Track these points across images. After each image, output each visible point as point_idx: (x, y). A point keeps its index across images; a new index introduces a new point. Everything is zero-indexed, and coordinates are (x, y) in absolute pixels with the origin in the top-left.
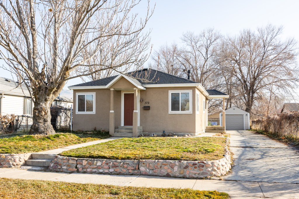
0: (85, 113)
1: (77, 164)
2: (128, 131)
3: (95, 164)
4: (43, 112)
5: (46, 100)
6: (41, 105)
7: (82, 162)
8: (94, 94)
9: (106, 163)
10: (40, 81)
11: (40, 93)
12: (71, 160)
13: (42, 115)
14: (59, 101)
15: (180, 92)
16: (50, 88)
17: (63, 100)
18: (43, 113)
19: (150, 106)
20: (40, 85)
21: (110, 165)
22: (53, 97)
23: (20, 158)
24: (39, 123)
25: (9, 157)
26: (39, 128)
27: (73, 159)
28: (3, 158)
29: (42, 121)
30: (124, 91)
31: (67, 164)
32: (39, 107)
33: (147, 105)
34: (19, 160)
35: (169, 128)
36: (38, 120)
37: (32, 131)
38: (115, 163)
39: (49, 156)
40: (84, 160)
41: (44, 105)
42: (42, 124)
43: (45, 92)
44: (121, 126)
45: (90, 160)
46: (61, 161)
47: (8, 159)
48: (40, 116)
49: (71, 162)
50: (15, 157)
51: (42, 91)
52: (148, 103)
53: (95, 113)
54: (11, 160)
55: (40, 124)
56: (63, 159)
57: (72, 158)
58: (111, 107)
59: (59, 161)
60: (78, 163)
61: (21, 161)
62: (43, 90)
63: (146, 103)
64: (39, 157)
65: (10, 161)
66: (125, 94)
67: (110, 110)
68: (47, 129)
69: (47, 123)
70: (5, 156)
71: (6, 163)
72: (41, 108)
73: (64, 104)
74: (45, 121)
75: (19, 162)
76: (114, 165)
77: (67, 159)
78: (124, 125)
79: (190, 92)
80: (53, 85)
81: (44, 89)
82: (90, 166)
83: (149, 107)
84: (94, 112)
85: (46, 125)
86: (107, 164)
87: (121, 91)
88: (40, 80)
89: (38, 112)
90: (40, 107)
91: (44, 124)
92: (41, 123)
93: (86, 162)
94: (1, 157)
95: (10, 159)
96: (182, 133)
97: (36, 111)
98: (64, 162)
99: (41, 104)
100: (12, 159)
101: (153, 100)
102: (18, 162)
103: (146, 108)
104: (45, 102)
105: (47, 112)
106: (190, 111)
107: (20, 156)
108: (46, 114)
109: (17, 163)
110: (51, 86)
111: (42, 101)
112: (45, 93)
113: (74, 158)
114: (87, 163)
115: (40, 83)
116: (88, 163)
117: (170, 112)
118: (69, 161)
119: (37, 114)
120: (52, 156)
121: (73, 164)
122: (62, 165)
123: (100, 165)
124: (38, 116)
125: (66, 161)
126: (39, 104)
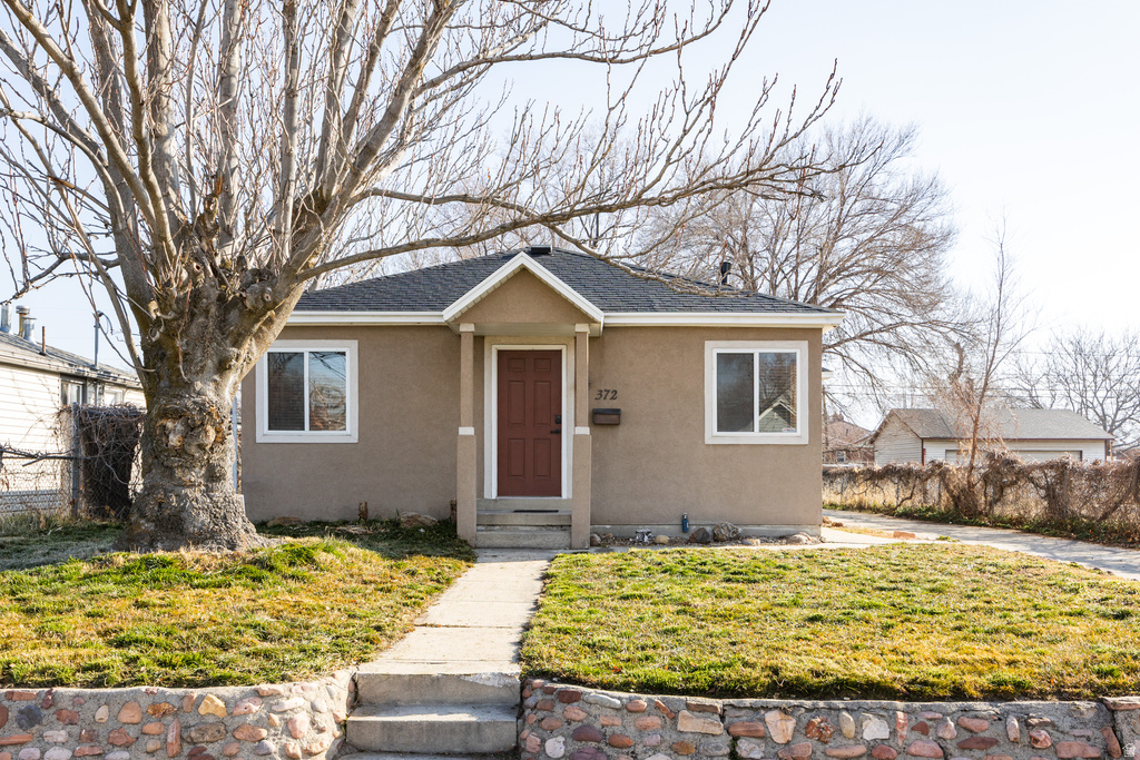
0: (306, 436)
1: (736, 739)
2: (541, 519)
3: (853, 734)
4: (209, 427)
5: (223, 367)
6: (199, 394)
7: (763, 720)
8: (350, 347)
9: (913, 723)
10: (195, 264)
11: (194, 330)
12: (686, 712)
13: (201, 447)
14: (95, 381)
15: (756, 348)
16: (256, 300)
17: (111, 380)
18: (212, 434)
19: (619, 410)
20: (195, 284)
21: (947, 735)
22: (253, 354)
23: (314, 708)
24: (184, 486)
25: (255, 708)
26: (184, 515)
27: (702, 709)
28: (211, 720)
29: (196, 475)
30: (496, 338)
31: (671, 737)
32: (189, 404)
33: (606, 404)
34: (313, 723)
35: (709, 509)
36: (178, 473)
37: (147, 532)
38: (967, 722)
39: (473, 684)
40: (767, 709)
41: (211, 394)
42: (198, 495)
43: (222, 323)
44: (486, 496)
45: (808, 710)
46: (618, 721)
47: (250, 718)
48: (193, 450)
49: (690, 724)
50: (287, 704)
51: (201, 320)
52: (610, 395)
53: (354, 439)
54: (270, 725)
55: (188, 491)
56: (628, 709)
57: (692, 700)
58: (463, 410)
59: (602, 720)
60: (738, 730)
61: (321, 731)
62: (207, 312)
63: (604, 394)
64: (405, 696)
65: (264, 733)
66: (500, 353)
67: (460, 425)
68: (225, 517)
69: (219, 485)
70: (221, 704)
71: (240, 750)
72: (202, 408)
73: (113, 396)
74: (213, 476)
75: (313, 733)
76: (967, 735)
77: (658, 707)
78: (499, 495)
79: (800, 350)
80: (273, 286)
81: (213, 310)
82: (821, 747)
83: (617, 412)
84: (350, 432)
85: (218, 495)
86: (923, 729)
87: (483, 337)
88: (197, 260)
89: (179, 427)
90: (195, 403)
91: (208, 492)
92: (192, 485)
93: (791, 724)
94: (202, 710)
95: (260, 723)
96: (764, 528)
97: (170, 424)
98: (642, 730)
99: (199, 385)
100: (276, 718)
101: (636, 384)
102: (309, 737)
103: (604, 419)
104: (216, 377)
105: (227, 431)
106: (799, 433)
107: (311, 695)
108: (221, 440)
109: (305, 745)
110: (263, 291)
111: (202, 369)
112: (221, 329)
113: (708, 701)
114: (796, 730)
115: (196, 275)
116: (805, 729)
117: (712, 434)
118: (674, 719)
119: (174, 440)
120: (489, 683)
121: (705, 735)
122: (639, 749)
123: (886, 735)
124: (181, 452)
125: (655, 721)
126: (189, 385)
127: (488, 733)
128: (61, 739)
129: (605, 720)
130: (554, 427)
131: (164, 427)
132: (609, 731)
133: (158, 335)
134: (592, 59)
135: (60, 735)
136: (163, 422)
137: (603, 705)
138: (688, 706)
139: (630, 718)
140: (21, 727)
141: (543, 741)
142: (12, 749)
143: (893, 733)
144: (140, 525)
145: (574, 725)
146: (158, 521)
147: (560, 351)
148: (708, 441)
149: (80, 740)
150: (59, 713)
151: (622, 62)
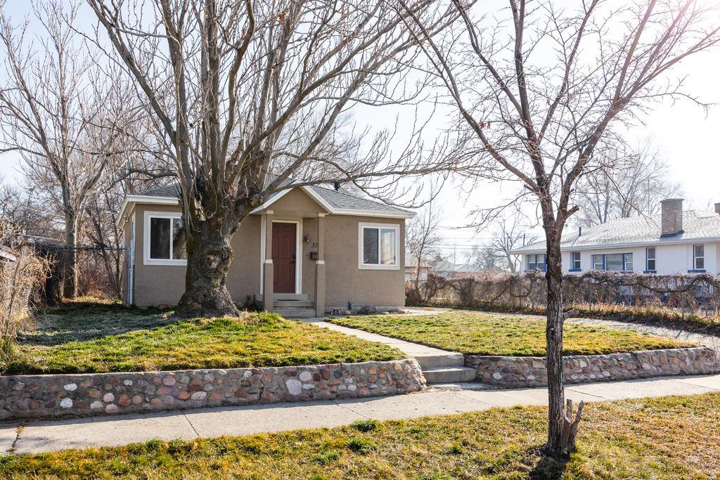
0: (171, 261)
3: (578, 366)
5: (233, 231)
6: (225, 243)
9: (591, 361)
12: (534, 362)
15: (379, 227)
21: (600, 365)
24: (214, 287)
26: (216, 300)
27: (538, 360)
29: (219, 282)
31: (532, 369)
32: (224, 248)
36: (213, 281)
37: (198, 309)
39: (450, 359)
41: (228, 244)
42: (218, 291)
46: (516, 366)
48: (222, 270)
49: (536, 365)
55: (216, 289)
56: (517, 361)
58: (268, 251)
63: (315, 245)
67: (266, 258)
77: (526, 360)
79: (397, 228)
82: (571, 370)
85: (224, 291)
86: (593, 363)
91: (221, 290)
92: (217, 286)
97: (212, 258)
98: (524, 368)
99: (225, 240)
104: (230, 236)
106: (396, 265)
109: (423, 380)
111: (227, 232)
117: (362, 264)
118: (532, 364)
119: (214, 265)
120: (455, 358)
121: (541, 368)
122: (525, 374)
123: (586, 365)
124: (216, 271)
125: (526, 365)
126: (222, 239)
127: (467, 374)
128: (351, 382)
129: (512, 365)
130: (293, 260)
131: (209, 259)
132: (514, 369)
133: (212, 215)
134: (364, 102)
135: (350, 380)
136: (209, 256)
137: (510, 361)
138: (534, 359)
139: (519, 365)
140: (336, 378)
141: (492, 375)
142: (336, 386)
143: (588, 365)
144: (193, 306)
145: (501, 368)
146: (204, 304)
147: (295, 224)
148: (360, 268)
149: (357, 381)
150: (347, 372)
151: (376, 105)
